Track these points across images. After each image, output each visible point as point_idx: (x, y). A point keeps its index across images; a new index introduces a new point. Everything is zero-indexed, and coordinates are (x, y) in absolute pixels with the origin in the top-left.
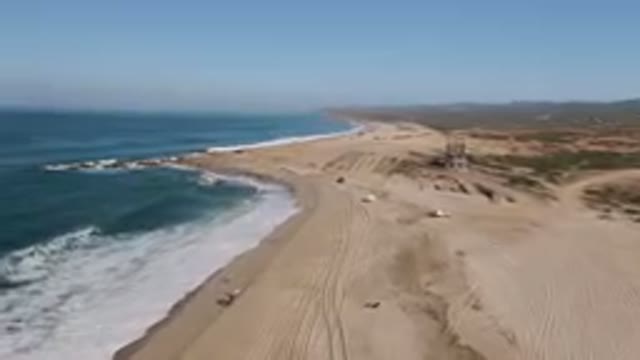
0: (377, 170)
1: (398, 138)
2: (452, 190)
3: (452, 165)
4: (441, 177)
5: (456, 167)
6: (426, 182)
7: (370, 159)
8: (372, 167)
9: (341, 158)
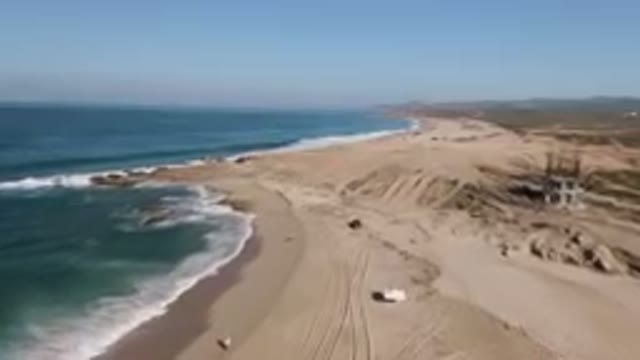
0: (424, 201)
1: (461, 140)
2: (570, 261)
3: (556, 199)
4: (540, 226)
5: (563, 202)
6: (512, 236)
7: (415, 179)
8: (417, 192)
9: (374, 175)
